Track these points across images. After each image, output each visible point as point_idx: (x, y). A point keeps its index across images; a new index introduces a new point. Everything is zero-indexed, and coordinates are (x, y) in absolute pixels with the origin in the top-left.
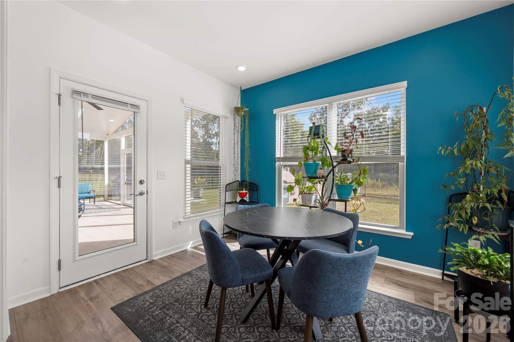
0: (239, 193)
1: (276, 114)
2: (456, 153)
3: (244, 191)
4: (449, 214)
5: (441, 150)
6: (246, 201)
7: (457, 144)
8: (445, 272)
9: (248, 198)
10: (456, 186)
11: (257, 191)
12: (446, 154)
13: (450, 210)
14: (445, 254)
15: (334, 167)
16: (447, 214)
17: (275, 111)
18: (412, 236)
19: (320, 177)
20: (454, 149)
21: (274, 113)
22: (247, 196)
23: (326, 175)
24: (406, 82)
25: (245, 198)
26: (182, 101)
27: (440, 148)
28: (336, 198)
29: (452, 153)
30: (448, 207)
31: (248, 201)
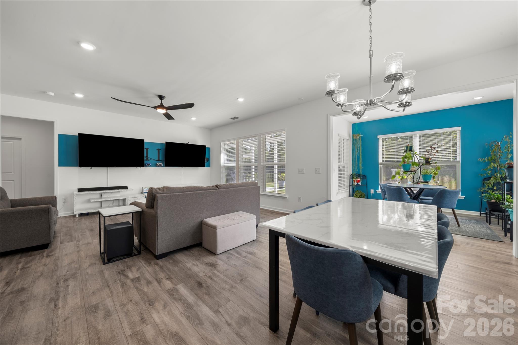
0: (357, 180)
1: (379, 138)
2: (486, 161)
3: (359, 179)
4: (483, 186)
5: (479, 160)
6: (359, 185)
7: (487, 157)
8: (481, 212)
9: (360, 183)
10: (487, 174)
11: (366, 179)
12: (482, 161)
13: (484, 185)
14: (482, 198)
15: (420, 166)
16: (482, 186)
17: (378, 137)
18: (465, 197)
19: (413, 171)
20: (485, 159)
21: (378, 138)
22: (360, 182)
23: (416, 170)
24: (461, 127)
25: (359, 183)
26: (339, 135)
27: (479, 159)
28: (422, 181)
29: (485, 160)
30: (483, 183)
31: (360, 184)
